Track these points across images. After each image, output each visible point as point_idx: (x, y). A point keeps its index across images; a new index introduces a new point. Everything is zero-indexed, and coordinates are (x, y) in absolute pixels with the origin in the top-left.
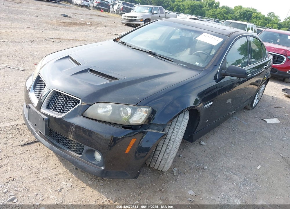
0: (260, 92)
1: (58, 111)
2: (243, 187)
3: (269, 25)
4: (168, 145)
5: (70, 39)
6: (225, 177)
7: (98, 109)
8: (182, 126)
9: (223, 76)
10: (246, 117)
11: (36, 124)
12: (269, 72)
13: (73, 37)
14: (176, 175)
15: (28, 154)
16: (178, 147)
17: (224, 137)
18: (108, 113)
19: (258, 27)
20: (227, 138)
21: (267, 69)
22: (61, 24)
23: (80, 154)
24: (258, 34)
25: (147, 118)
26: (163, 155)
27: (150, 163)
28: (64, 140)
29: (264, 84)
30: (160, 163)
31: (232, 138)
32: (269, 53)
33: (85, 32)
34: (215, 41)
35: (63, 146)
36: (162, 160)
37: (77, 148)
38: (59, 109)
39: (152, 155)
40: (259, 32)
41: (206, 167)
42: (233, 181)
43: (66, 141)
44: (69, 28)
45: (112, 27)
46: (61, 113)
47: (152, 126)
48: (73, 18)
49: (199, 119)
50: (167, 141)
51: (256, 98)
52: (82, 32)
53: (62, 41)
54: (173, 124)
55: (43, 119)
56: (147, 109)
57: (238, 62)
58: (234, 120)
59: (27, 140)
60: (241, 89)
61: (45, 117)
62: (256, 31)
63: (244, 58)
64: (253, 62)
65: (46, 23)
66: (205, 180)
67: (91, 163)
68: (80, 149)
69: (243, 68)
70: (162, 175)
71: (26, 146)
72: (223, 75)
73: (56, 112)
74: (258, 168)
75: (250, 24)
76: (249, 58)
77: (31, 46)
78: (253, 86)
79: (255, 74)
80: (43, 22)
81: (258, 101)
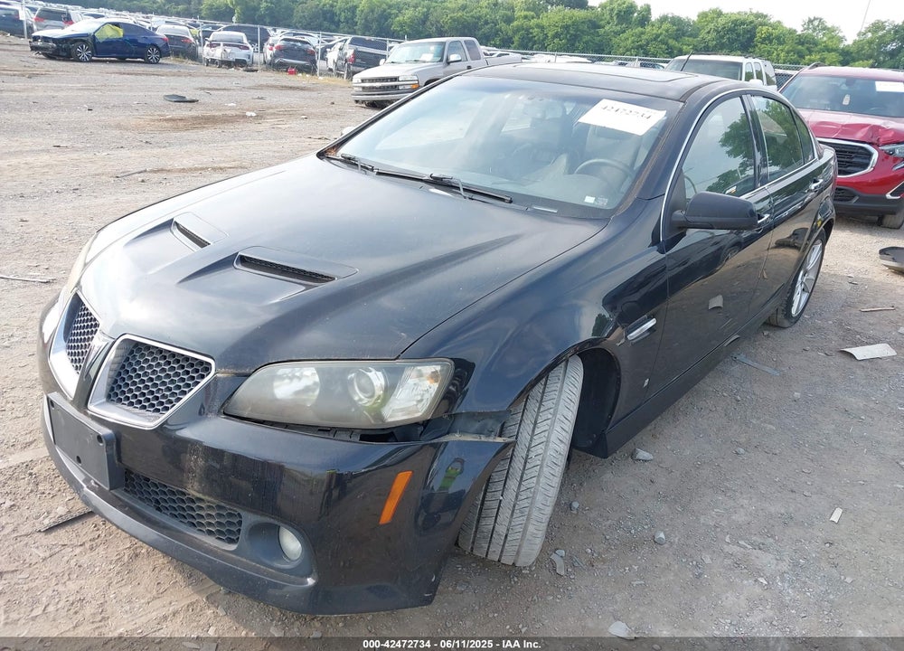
0: (809, 267)
1: (144, 407)
2: (790, 591)
3: (813, 57)
4: (522, 477)
5: (196, 169)
6: (728, 562)
7: (276, 384)
8: (562, 410)
9: (678, 231)
10: (774, 354)
11: (78, 458)
12: (830, 202)
13: (205, 160)
14: (563, 573)
15: (66, 558)
16: (556, 481)
17: (709, 425)
18: (311, 394)
19: (779, 68)
20: (719, 430)
21: (821, 191)
22: (165, 124)
23: (231, 541)
24: (779, 87)
25: (441, 395)
26: (512, 515)
27: (473, 543)
28: (174, 501)
29: (819, 241)
30: (505, 542)
31: (736, 427)
32: (820, 142)
33: (241, 143)
34: (641, 122)
35: (175, 520)
36: (508, 530)
37: (219, 523)
38: (148, 400)
39: (476, 518)
40: (781, 80)
41: (662, 535)
42: (755, 573)
43: (183, 501)
44: (192, 135)
45: (325, 116)
46: (154, 411)
47: (460, 423)
48: (201, 104)
49: (619, 380)
50: (518, 464)
51: (799, 288)
52: (233, 143)
53: (169, 176)
54: (533, 405)
55: (99, 438)
56: (438, 368)
57: (726, 179)
58: (736, 368)
59: (61, 510)
60: (747, 265)
61: (105, 431)
62: (774, 79)
63: (744, 166)
64: (772, 174)
65: (119, 127)
66: (663, 579)
67: (272, 568)
68: (230, 523)
69: (743, 197)
70: (516, 579)
71: (61, 532)
72: (680, 228)
73: (137, 410)
74: (835, 518)
75: (751, 60)
76: (758, 162)
77: (72, 205)
78: (782, 251)
79: (787, 213)
80: (110, 126)
81: (805, 296)
